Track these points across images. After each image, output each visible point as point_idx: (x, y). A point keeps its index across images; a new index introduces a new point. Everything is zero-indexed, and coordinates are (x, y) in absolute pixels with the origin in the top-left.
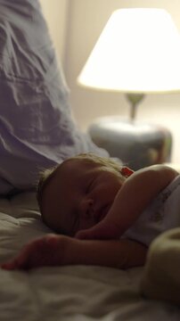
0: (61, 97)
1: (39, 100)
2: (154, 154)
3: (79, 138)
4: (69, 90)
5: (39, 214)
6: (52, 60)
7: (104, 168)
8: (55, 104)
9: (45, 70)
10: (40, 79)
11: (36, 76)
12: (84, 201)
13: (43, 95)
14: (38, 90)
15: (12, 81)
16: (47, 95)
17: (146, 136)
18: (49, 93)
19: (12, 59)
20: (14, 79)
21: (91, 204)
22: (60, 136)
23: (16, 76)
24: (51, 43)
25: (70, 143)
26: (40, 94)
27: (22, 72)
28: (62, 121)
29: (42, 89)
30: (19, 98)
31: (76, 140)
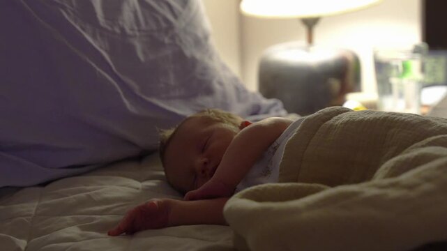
1: (168, 52)
6: (185, 2)
8: (188, 52)
9: (176, 16)
10: (170, 26)
11: (164, 25)
12: (199, 161)
13: (174, 44)
14: (167, 40)
15: (135, 36)
16: (178, 43)
18: (181, 41)
19: (135, 13)
20: (138, 34)
21: (205, 163)
22: (196, 86)
23: (139, 31)
26: (169, 44)
27: (147, 23)
29: (173, 38)
30: (144, 53)
31: (217, 87)
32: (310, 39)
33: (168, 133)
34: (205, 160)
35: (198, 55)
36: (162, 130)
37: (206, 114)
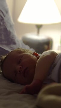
0: (11, 26)
1: (2, 27)
2: (46, 47)
3: (18, 41)
4: (14, 24)
5: (1, 71)
6: (7, 12)
7: (25, 53)
8: (9, 29)
9: (4, 16)
10: (3, 19)
13: (4, 25)
14: (2, 24)
16: (5, 25)
17: (43, 40)
18: (6, 24)
21: (21, 68)
22: (11, 41)
24: (7, 6)
25: (15, 43)
26: (2, 25)
28: (11, 35)
29: (4, 23)
32: (38, 32)
33: (4, 57)
34: (20, 66)
35: (11, 31)
36: (2, 56)
37: (19, 49)
